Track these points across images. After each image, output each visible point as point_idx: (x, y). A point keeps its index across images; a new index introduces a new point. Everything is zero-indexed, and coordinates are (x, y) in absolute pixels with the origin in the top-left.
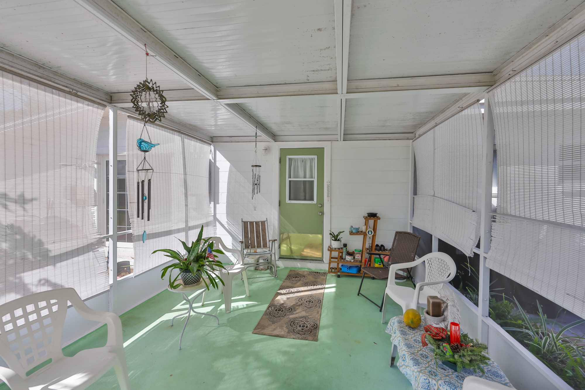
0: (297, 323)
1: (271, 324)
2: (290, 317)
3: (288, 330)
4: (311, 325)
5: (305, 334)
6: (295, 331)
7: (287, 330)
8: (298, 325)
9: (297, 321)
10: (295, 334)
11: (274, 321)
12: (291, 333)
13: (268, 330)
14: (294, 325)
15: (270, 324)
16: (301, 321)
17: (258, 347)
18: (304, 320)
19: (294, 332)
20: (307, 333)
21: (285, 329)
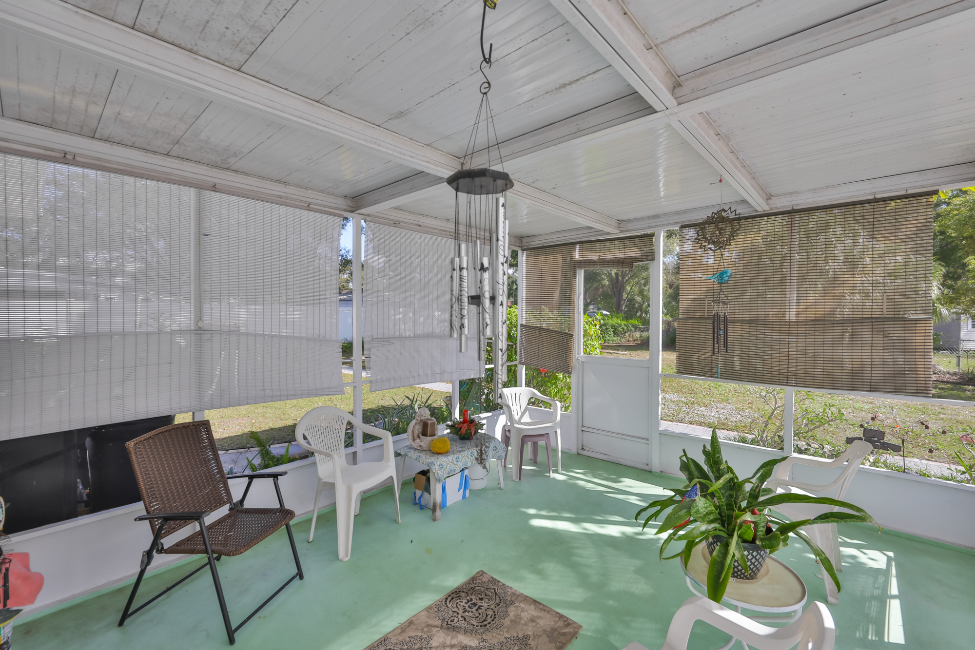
0: (477, 617)
1: (532, 638)
2: (477, 642)
3: (508, 609)
4: (457, 603)
5: (487, 588)
6: (498, 601)
7: (512, 608)
8: (480, 611)
9: (474, 623)
10: (503, 595)
11: (521, 644)
12: (509, 599)
13: (546, 622)
14: (487, 616)
15: (533, 640)
16: (465, 619)
17: (578, 594)
18: (456, 620)
19: (500, 600)
20: (482, 589)
21: (512, 614)
